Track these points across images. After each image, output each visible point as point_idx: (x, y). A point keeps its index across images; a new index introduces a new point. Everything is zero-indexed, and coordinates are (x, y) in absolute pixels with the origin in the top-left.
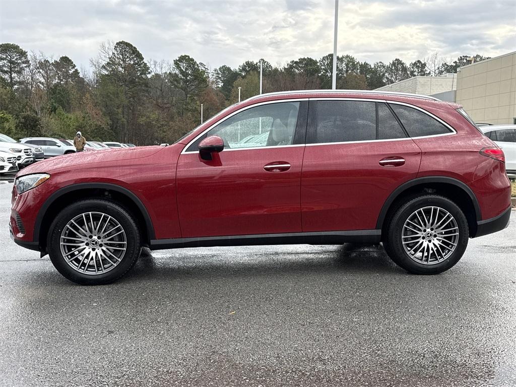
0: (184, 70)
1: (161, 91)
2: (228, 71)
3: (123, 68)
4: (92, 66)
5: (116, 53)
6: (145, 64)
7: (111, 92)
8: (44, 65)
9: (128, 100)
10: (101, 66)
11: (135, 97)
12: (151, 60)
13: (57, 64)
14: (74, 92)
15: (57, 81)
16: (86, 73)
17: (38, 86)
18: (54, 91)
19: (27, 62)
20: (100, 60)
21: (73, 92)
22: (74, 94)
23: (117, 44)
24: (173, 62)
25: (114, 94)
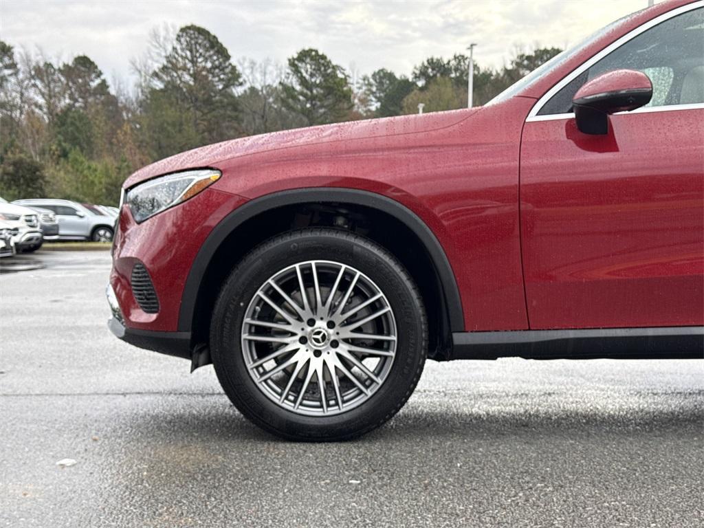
0: (307, 77)
1: (263, 117)
2: (389, 80)
3: (191, 75)
4: (133, 73)
5: (178, 47)
6: (234, 68)
7: (170, 121)
8: (43, 72)
9: (200, 136)
10: (151, 72)
11: (214, 129)
12: (244, 59)
13: (67, 71)
14: (100, 122)
15: (68, 101)
16: (122, 86)
17: (33, 112)
18: (61, 120)
19: (13, 66)
20: (150, 62)
21: (97, 122)
22: (100, 126)
23: (183, 30)
24: (287, 62)
25: (174, 125)
